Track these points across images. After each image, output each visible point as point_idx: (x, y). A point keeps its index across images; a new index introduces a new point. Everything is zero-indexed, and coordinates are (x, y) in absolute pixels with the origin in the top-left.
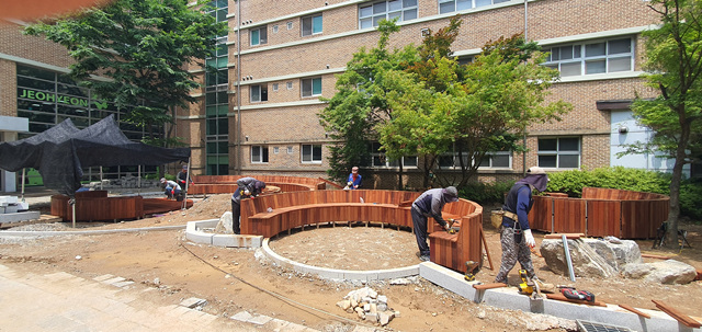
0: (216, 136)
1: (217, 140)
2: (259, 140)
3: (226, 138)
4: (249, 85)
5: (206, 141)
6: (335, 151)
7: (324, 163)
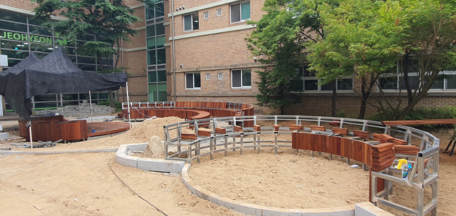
0: (156, 65)
1: (157, 70)
2: (192, 67)
3: (164, 67)
4: (182, 15)
5: (147, 70)
6: (263, 75)
7: (253, 89)
